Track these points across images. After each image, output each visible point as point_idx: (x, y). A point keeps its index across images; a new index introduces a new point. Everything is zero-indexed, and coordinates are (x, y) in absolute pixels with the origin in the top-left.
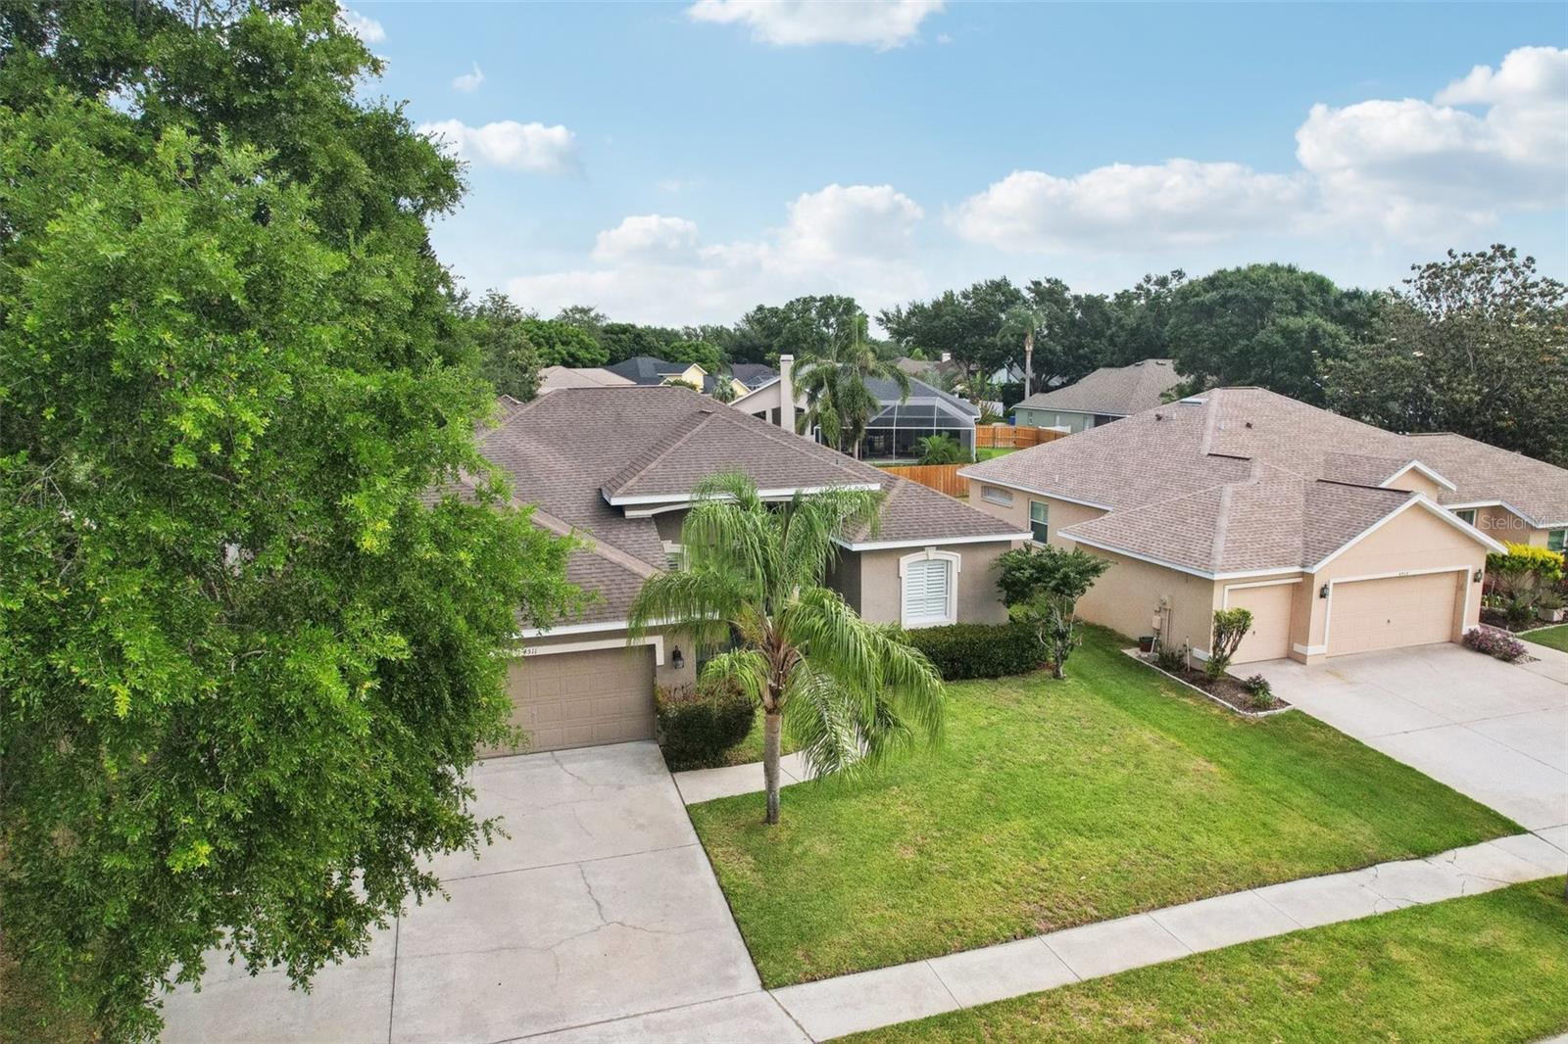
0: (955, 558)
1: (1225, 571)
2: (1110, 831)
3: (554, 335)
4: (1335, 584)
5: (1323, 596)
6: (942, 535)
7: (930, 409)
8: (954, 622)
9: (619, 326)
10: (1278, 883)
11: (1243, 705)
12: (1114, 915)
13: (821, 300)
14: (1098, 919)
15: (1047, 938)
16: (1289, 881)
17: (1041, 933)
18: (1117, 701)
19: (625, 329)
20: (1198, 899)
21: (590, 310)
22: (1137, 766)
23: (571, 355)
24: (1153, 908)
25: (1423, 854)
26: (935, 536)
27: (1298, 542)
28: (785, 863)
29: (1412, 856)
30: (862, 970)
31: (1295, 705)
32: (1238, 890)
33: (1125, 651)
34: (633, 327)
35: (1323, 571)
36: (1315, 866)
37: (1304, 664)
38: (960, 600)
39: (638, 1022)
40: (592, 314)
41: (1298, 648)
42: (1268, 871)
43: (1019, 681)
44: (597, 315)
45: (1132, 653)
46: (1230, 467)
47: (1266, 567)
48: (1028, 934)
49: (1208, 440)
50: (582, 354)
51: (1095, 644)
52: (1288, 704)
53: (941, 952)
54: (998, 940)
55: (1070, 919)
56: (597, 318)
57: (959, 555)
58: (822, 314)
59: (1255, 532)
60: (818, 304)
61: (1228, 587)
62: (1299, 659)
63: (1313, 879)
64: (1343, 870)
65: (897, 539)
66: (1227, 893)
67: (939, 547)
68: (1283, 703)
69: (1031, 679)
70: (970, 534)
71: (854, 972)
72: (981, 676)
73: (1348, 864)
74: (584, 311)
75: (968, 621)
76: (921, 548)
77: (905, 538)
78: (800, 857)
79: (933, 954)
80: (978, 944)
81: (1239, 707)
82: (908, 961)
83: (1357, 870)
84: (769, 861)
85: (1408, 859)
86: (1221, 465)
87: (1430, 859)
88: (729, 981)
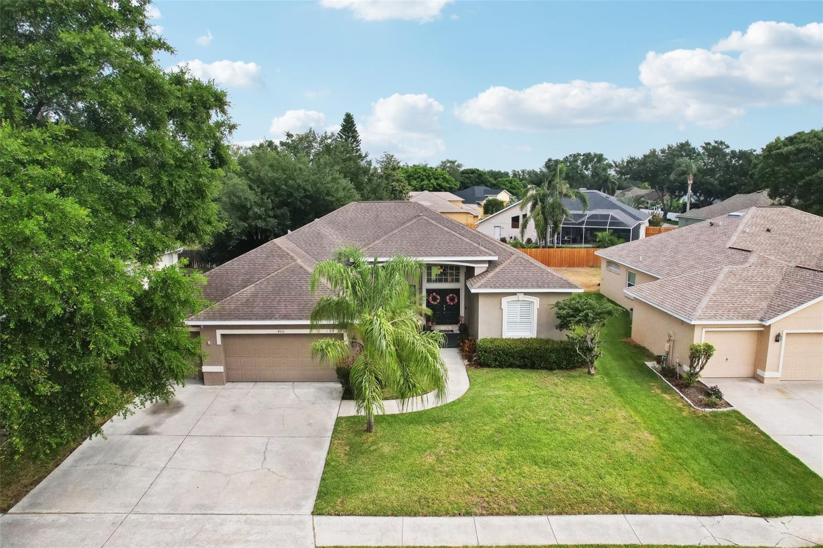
0: (536, 301)
1: (701, 319)
2: (556, 465)
3: (431, 174)
4: (787, 334)
5: (777, 340)
6: (526, 287)
7: (607, 216)
8: (534, 336)
9: (470, 170)
10: (645, 514)
11: (700, 403)
12: (526, 513)
13: (583, 155)
14: (515, 514)
15: (478, 519)
16: (654, 514)
17: (476, 515)
18: (619, 391)
19: (473, 172)
20: (585, 514)
21: (455, 161)
22: (600, 431)
23: (438, 185)
24: (552, 514)
25: (765, 514)
26: (522, 287)
27: (764, 305)
28: (363, 453)
29: (756, 514)
30: (366, 515)
31: (735, 408)
32: (615, 513)
33: (646, 363)
34: (478, 170)
35: (777, 323)
36: (677, 508)
37: (763, 382)
38: (538, 325)
39: (243, 518)
40: (456, 164)
41: (759, 372)
42: (642, 505)
43: (566, 373)
44: (458, 164)
45: (650, 364)
46: (738, 256)
47: (732, 319)
48: (468, 514)
49: (734, 238)
50: (444, 184)
51: (631, 357)
52: (732, 406)
53: (413, 514)
54: (449, 514)
55: (497, 510)
56: (459, 166)
57: (538, 299)
58: (585, 163)
59: (733, 297)
60: (582, 157)
61: (704, 330)
62: (758, 379)
63: (672, 516)
64: (697, 514)
65: (499, 287)
66: (607, 513)
67: (525, 294)
68: (729, 405)
69: (573, 373)
70: (544, 287)
71: (361, 515)
72: (542, 368)
73: (703, 511)
74: (453, 162)
75: (543, 336)
76: (515, 294)
77: (503, 287)
78: (372, 452)
79: (408, 514)
80: (436, 514)
81: (696, 404)
82: (393, 515)
83: (708, 516)
84: (355, 451)
85: (751, 516)
86: (733, 254)
87: (769, 519)
88: (298, 506)
